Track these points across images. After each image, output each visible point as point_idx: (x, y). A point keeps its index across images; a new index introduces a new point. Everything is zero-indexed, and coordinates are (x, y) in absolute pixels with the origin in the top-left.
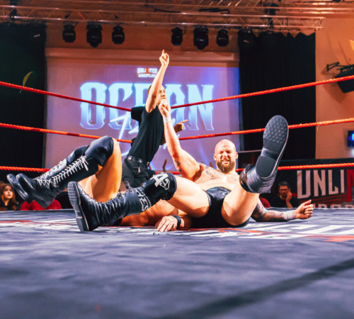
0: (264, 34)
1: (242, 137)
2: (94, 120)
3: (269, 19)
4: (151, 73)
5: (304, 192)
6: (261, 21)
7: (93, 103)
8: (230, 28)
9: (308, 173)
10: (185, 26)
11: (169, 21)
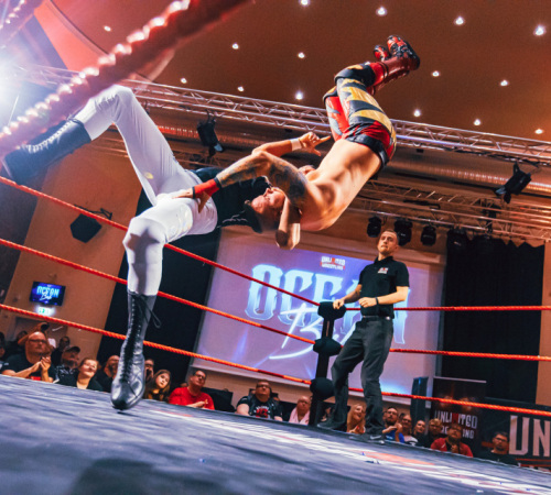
0: (479, 238)
1: (440, 359)
2: (261, 310)
3: (488, 221)
4: (337, 265)
5: (519, 447)
6: (477, 222)
7: (266, 285)
8: (438, 225)
9: (526, 421)
10: (386, 217)
11: (367, 208)
